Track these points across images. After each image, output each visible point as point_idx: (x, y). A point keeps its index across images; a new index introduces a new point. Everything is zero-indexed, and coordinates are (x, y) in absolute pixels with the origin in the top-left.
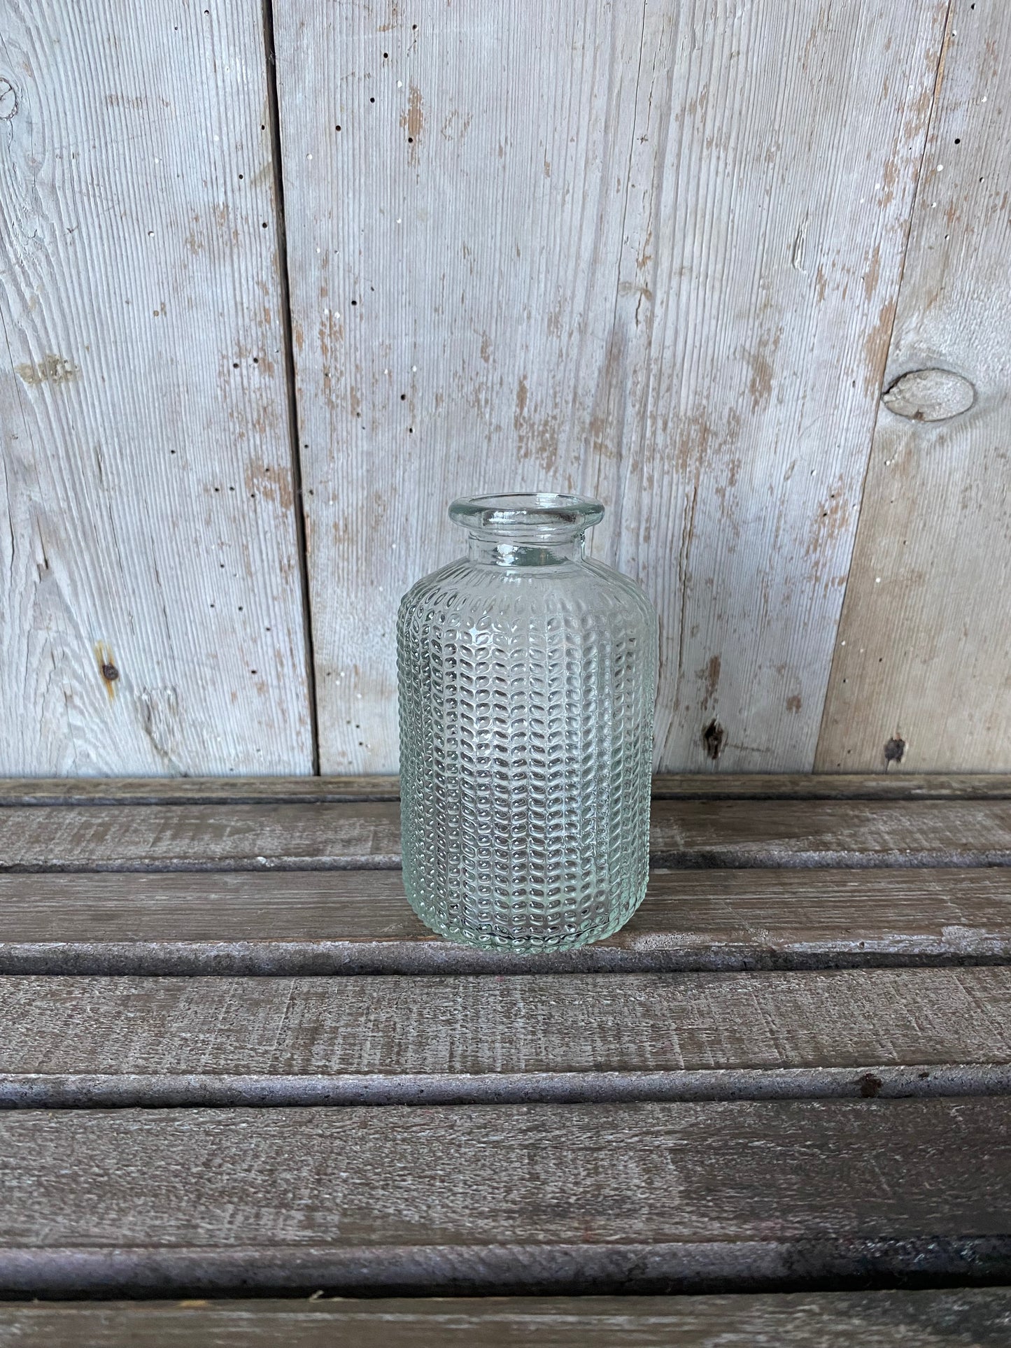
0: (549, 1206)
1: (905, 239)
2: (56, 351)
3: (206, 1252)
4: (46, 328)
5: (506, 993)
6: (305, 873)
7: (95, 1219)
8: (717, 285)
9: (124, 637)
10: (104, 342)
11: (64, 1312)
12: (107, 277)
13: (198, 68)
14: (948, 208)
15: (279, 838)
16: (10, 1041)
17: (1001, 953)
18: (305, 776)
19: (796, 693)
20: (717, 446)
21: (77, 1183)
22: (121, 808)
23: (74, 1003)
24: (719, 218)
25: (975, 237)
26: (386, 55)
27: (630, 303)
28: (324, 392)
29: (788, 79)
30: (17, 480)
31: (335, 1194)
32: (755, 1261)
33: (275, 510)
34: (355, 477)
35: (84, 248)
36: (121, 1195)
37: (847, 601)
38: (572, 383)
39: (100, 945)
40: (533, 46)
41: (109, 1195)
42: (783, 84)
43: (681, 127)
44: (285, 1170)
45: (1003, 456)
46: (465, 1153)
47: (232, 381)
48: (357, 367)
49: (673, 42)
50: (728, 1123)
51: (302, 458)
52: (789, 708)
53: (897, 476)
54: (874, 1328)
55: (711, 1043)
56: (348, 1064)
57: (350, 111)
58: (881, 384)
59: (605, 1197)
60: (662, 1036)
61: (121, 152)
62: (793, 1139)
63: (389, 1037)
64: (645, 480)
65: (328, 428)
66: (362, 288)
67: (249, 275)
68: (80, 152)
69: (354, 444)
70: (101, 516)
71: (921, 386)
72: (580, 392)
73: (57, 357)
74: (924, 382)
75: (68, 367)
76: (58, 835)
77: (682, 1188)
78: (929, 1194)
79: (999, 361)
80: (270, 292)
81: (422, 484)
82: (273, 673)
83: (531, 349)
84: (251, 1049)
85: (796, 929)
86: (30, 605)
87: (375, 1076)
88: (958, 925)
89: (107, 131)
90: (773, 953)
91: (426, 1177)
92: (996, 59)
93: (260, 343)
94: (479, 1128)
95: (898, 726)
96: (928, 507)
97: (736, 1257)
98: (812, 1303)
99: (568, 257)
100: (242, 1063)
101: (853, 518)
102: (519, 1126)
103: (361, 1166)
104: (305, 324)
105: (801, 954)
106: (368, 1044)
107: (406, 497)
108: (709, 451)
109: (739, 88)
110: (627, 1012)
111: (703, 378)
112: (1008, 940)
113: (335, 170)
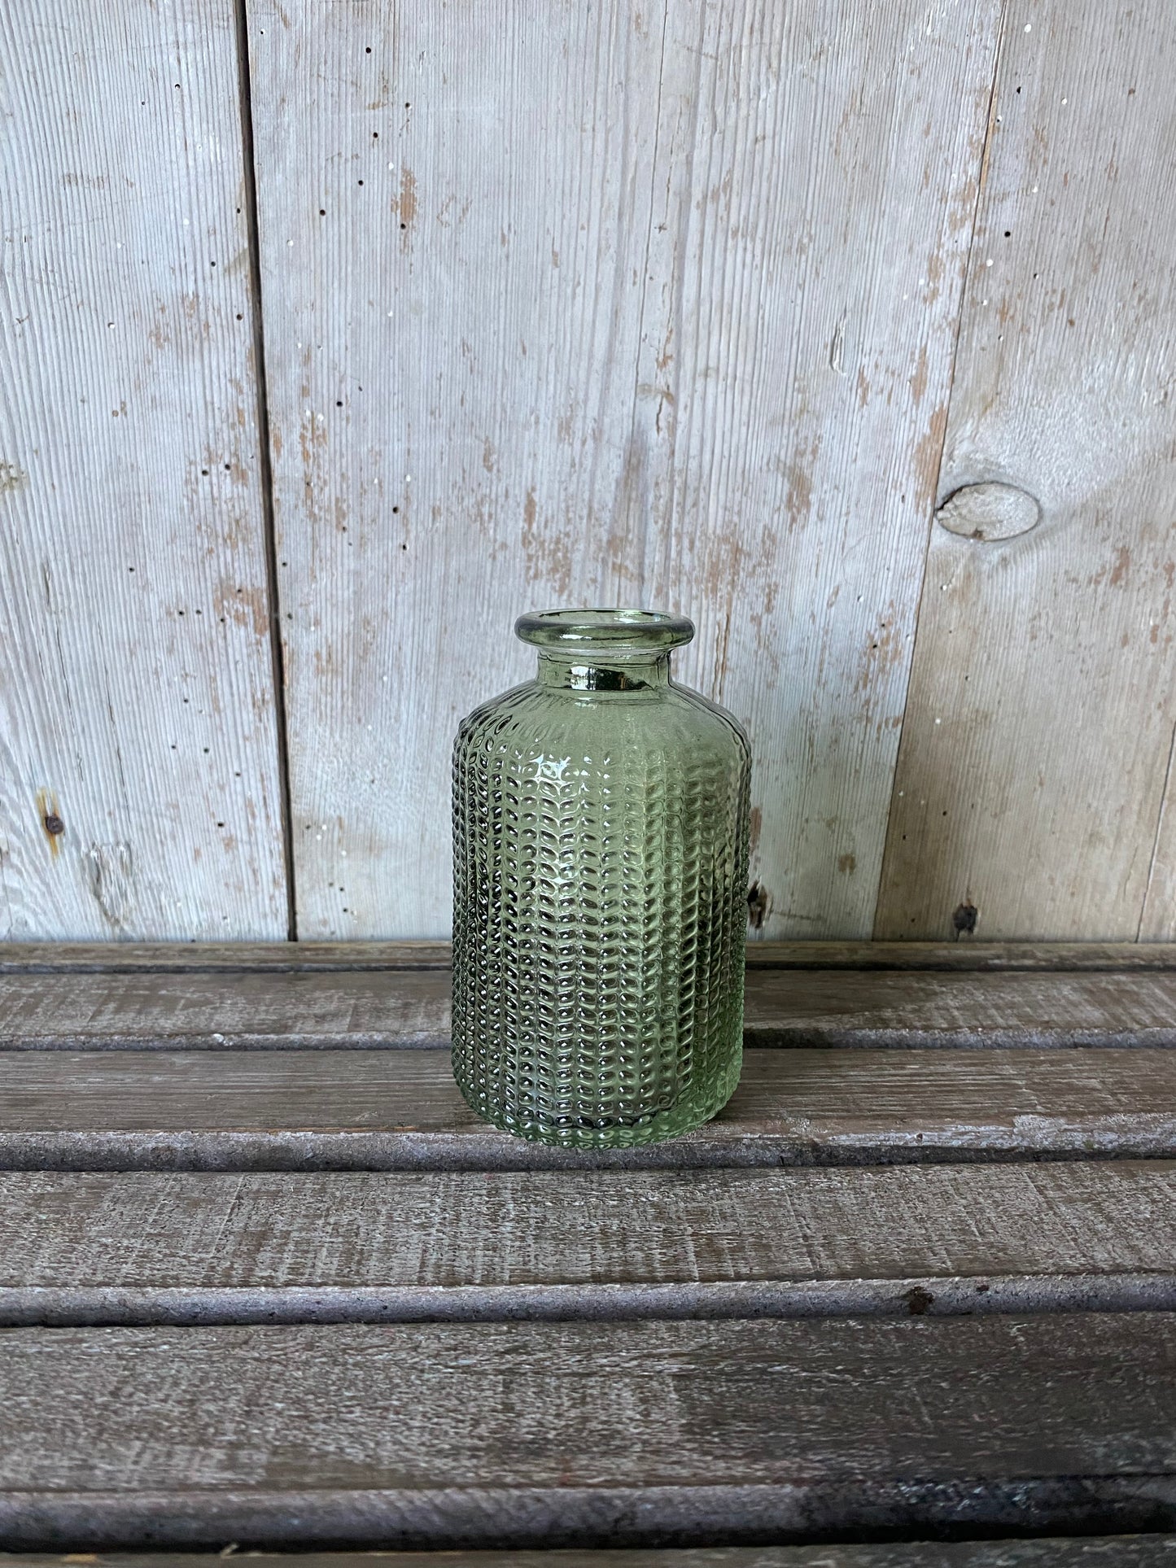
0: (522, 1442)
1: (954, 339)
3: (103, 1498)
5: (494, 1192)
6: (268, 1053)
8: (747, 388)
9: (71, 785)
10: (56, 446)
12: (60, 373)
13: (166, 145)
14: (1000, 306)
15: (241, 1012)
17: (1083, 1147)
18: (278, 941)
19: (849, 851)
20: (750, 569)
22: (58, 976)
24: (748, 314)
25: (1031, 337)
26: (376, 135)
27: (650, 407)
28: (305, 503)
29: (819, 168)
31: (266, 1429)
32: (766, 1509)
33: (247, 636)
34: (340, 599)
35: (34, 341)
37: (904, 744)
38: (586, 496)
39: (15, 1135)
40: (539, 128)
42: (813, 174)
43: (703, 214)
44: (208, 1400)
45: (1075, 580)
46: (428, 1380)
47: (200, 490)
48: (342, 475)
49: (692, 124)
50: (745, 1344)
51: (280, 577)
52: (842, 869)
53: (956, 603)
55: (732, 1251)
56: (297, 1274)
57: (335, 194)
58: (934, 499)
59: (591, 1431)
60: (673, 1243)
61: (79, 235)
62: (823, 1362)
63: (350, 1243)
64: (671, 605)
65: (310, 542)
66: (348, 387)
67: (221, 372)
68: (33, 235)
69: (339, 562)
70: (48, 640)
71: (979, 501)
72: (596, 506)
73: (2, 461)
74: (982, 497)
75: (13, 473)
77: (684, 1421)
78: (978, 1428)
79: (1064, 474)
80: (245, 390)
81: (417, 608)
82: (243, 825)
83: (540, 457)
84: (184, 1257)
85: (843, 1118)
87: (329, 1289)
88: (1033, 1113)
89: (64, 212)
90: (815, 1147)
91: (377, 1408)
92: (1046, 147)
93: (233, 448)
94: (448, 1349)
95: (969, 892)
96: (992, 638)
97: (744, 1504)
98: (828, 1558)
99: (579, 355)
100: (171, 1273)
101: (907, 652)
102: (495, 1348)
103: (301, 1395)
104: (284, 428)
105: (848, 1148)
106: (324, 1252)
107: (399, 622)
108: (741, 574)
109: (766, 173)
110: (635, 1216)
111: (733, 491)
112: (1091, 1131)
113: (318, 258)
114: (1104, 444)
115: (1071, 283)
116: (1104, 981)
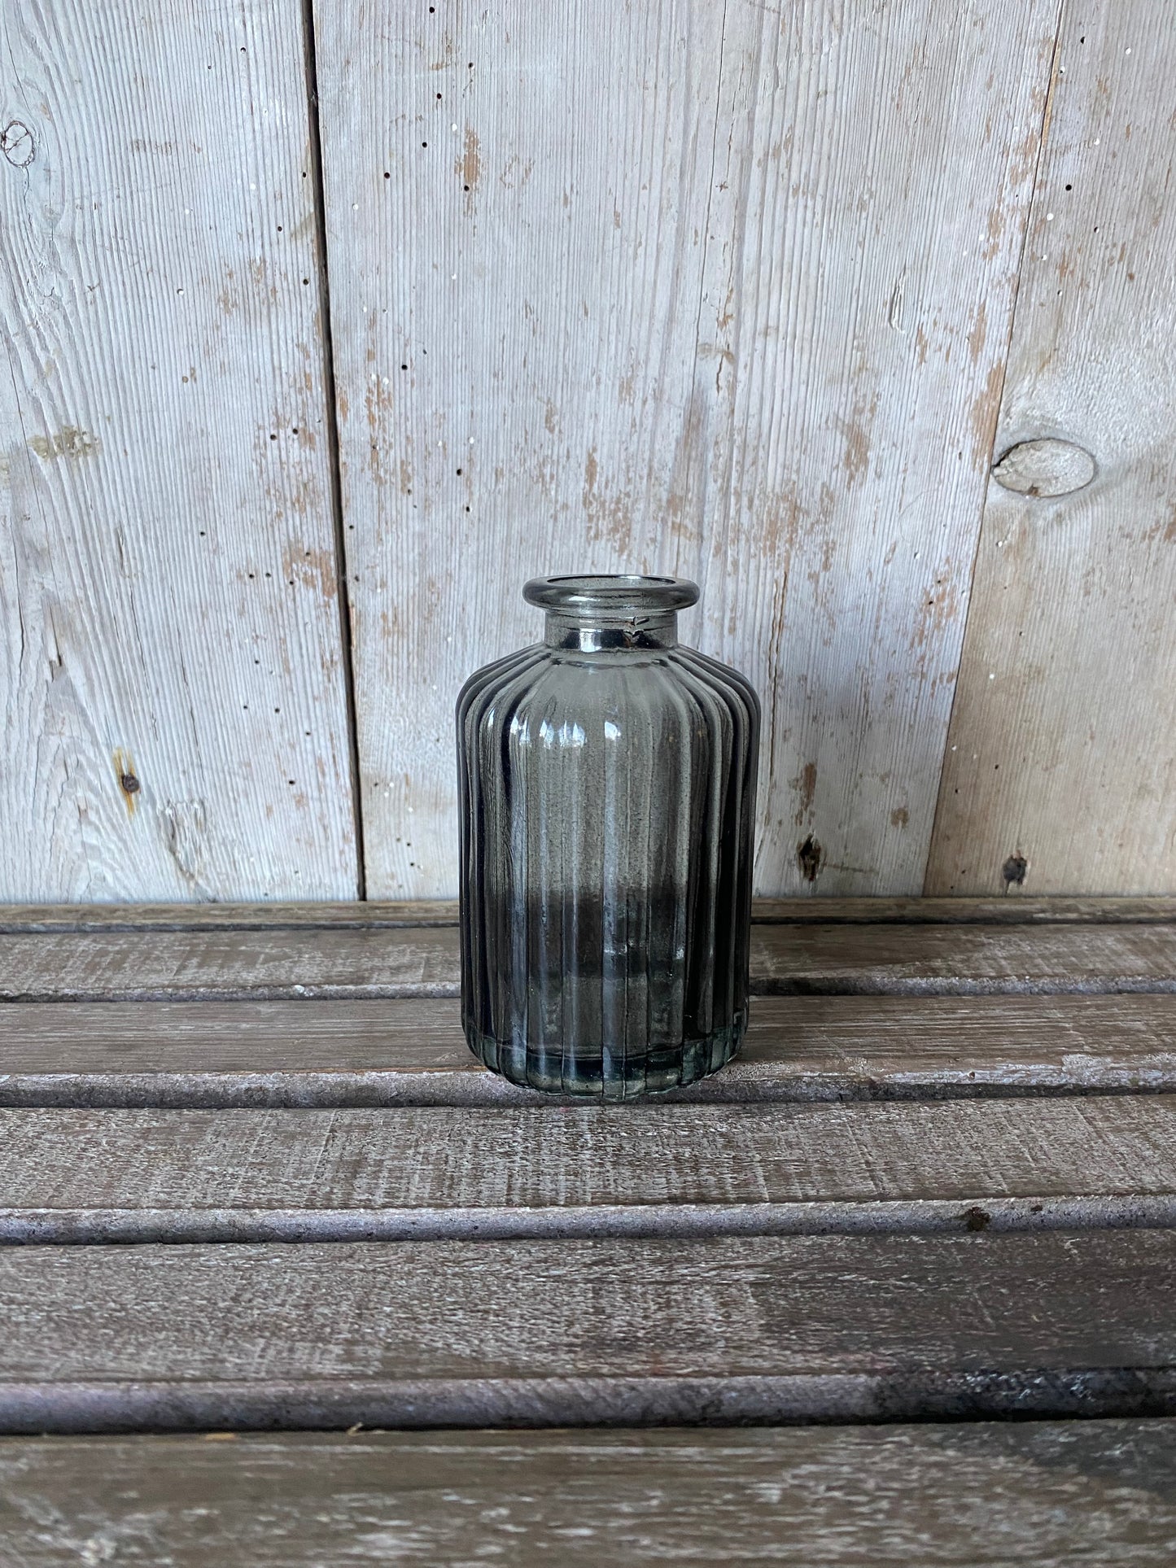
0: (615, 1339)
1: (1013, 297)
2: (73, 422)
3: (233, 1387)
4: (62, 396)
5: (572, 1124)
6: (347, 1002)
7: (111, 1354)
9: (147, 744)
10: (127, 412)
11: (75, 1446)
12: (131, 339)
13: (233, 110)
14: (1060, 261)
15: (319, 965)
16: (16, 1175)
17: (1129, 1085)
18: (349, 901)
19: (902, 806)
20: (808, 526)
21: (92, 1318)
22: (141, 934)
23: (88, 1136)
24: (807, 273)
25: (1090, 292)
26: (439, 96)
27: (710, 367)
28: (371, 466)
29: (881, 120)
30: (28, 566)
31: (377, 1328)
32: (842, 1397)
33: (316, 599)
34: (405, 562)
35: (105, 308)
36: (139, 1330)
37: (958, 700)
38: (647, 455)
39: (118, 1077)
40: (601, 86)
41: (127, 1330)
42: (874, 129)
43: (765, 172)
44: (322, 1305)
45: (1129, 536)
46: (523, 1288)
47: (269, 454)
48: (407, 438)
49: (754, 80)
50: (815, 1256)
51: (347, 540)
52: (895, 823)
53: (1011, 559)
54: (970, 1460)
55: (800, 1175)
56: (394, 1198)
57: (400, 156)
58: (991, 456)
59: (678, 1330)
60: (744, 1168)
61: (148, 201)
62: (890, 1272)
63: (440, 1170)
64: (729, 564)
65: (376, 507)
66: (414, 350)
67: (289, 337)
68: (103, 202)
69: (404, 525)
70: (122, 606)
71: (1034, 457)
72: (656, 465)
73: (75, 428)
74: (1038, 454)
75: (86, 439)
76: (70, 963)
77: (762, 1322)
78: (1037, 1327)
79: (1121, 429)
80: (312, 355)
81: (480, 569)
82: (314, 783)
83: (601, 418)
84: (286, 1183)
85: (899, 1057)
86: (41, 706)
87: (424, 1210)
88: (1081, 1053)
89: (133, 178)
90: (872, 1084)
91: (478, 1311)
92: (1109, 98)
93: (300, 412)
94: (539, 1262)
95: (1019, 844)
96: (1046, 594)
97: (822, 1392)
98: (903, 1435)
99: (640, 316)
100: (276, 1197)
101: (962, 608)
102: (583, 1261)
103: (407, 1301)
104: (350, 391)
105: (903, 1086)
106: (417, 1178)
107: (462, 584)
108: (799, 531)
109: (827, 131)
110: (706, 1144)
111: (792, 450)
112: (1137, 1069)
113: (383, 222)
114: (1161, 400)
115: (1131, 237)
116: (1146, 932)
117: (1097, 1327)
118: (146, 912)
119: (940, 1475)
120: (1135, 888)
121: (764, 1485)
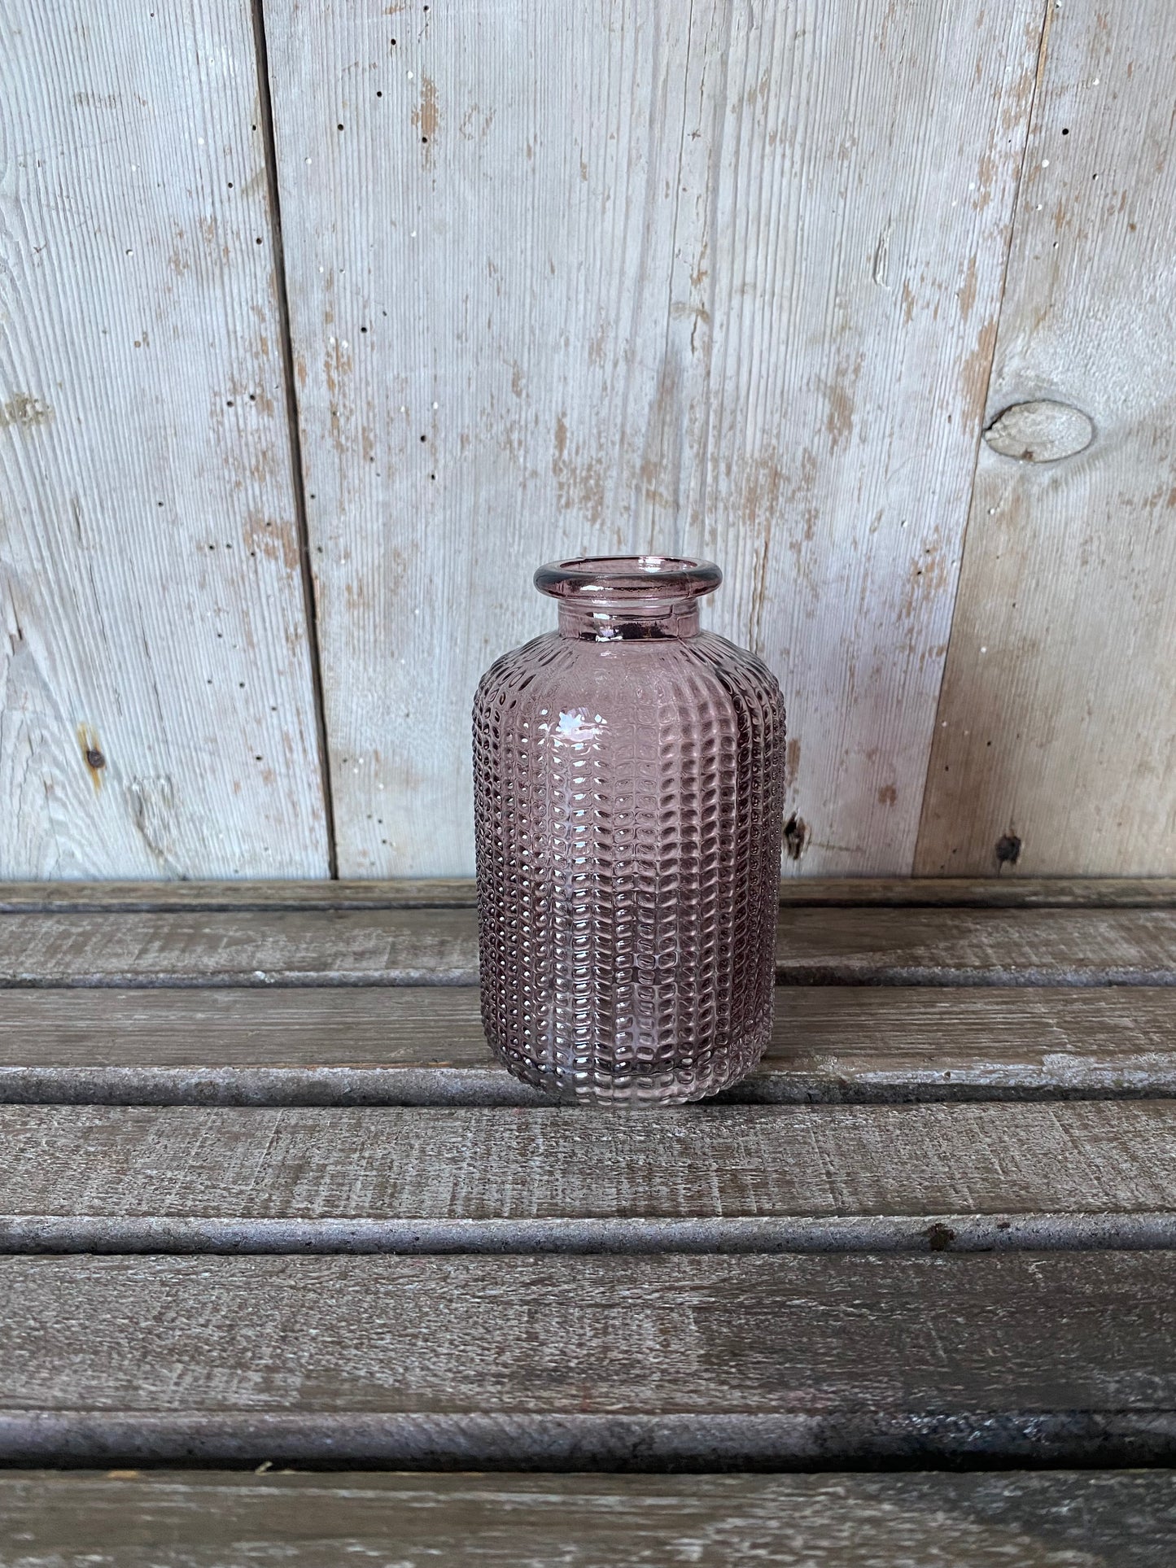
0: (545, 1370)
1: (1006, 248)
2: (24, 389)
3: (146, 1417)
4: (14, 363)
5: (524, 1127)
6: (308, 990)
7: (24, 1378)
8: (786, 304)
9: (111, 720)
10: (79, 378)
12: (80, 303)
13: (178, 60)
14: (1055, 210)
15: (282, 950)
17: (1113, 1087)
18: (321, 880)
19: (889, 783)
20: (790, 494)
21: (9, 1337)
22: (106, 915)
23: (28, 1135)
24: (786, 227)
25: (1089, 242)
26: (393, 42)
27: (685, 326)
28: (331, 433)
29: (864, 61)
31: (300, 1353)
32: (780, 1437)
33: (278, 571)
35: (53, 270)
36: (56, 1351)
37: (948, 674)
38: (619, 420)
39: (66, 1070)
40: (564, 29)
41: (43, 1351)
42: (857, 67)
43: (739, 119)
44: (246, 1326)
45: (1129, 502)
46: (456, 1309)
47: (226, 422)
48: (369, 404)
49: (727, 19)
50: (765, 1278)
51: (308, 510)
52: (882, 800)
53: (1004, 527)
54: (906, 1515)
55: (756, 1186)
56: (333, 1206)
57: (353, 107)
58: (982, 418)
59: (612, 1361)
60: (699, 1178)
61: (93, 158)
62: (841, 1297)
63: (383, 1176)
64: (707, 533)
65: (337, 473)
66: (373, 312)
67: (243, 299)
68: (47, 159)
69: (367, 494)
70: (81, 578)
71: (1029, 420)
72: (628, 431)
73: (27, 395)
74: (1032, 416)
75: (38, 407)
76: (32, 946)
77: (702, 1352)
78: (993, 1362)
79: (1121, 389)
80: (267, 318)
81: (447, 540)
82: (281, 759)
83: (571, 382)
84: (224, 1189)
85: (871, 1056)
86: (3, 681)
87: (363, 1221)
88: (1062, 1052)
89: (77, 134)
90: (842, 1083)
91: (407, 1335)
92: (1109, 34)
93: (257, 378)
94: (476, 1280)
95: (1012, 823)
96: (1041, 563)
97: (758, 1431)
98: (838, 1485)
99: (610, 274)
100: (212, 1204)
101: (952, 579)
102: (522, 1279)
103: (334, 1322)
104: (308, 355)
105: (875, 1086)
106: (359, 1185)
107: (429, 554)
108: (780, 499)
109: (806, 71)
110: (661, 1150)
111: (772, 413)
112: (1122, 1070)
113: (338, 176)
114: (1165, 358)
115: (1133, 183)
116: (1143, 918)
117: (1055, 1363)
118: (113, 891)
119: (873, 1532)
120: (1134, 869)
121: (686, 1541)
